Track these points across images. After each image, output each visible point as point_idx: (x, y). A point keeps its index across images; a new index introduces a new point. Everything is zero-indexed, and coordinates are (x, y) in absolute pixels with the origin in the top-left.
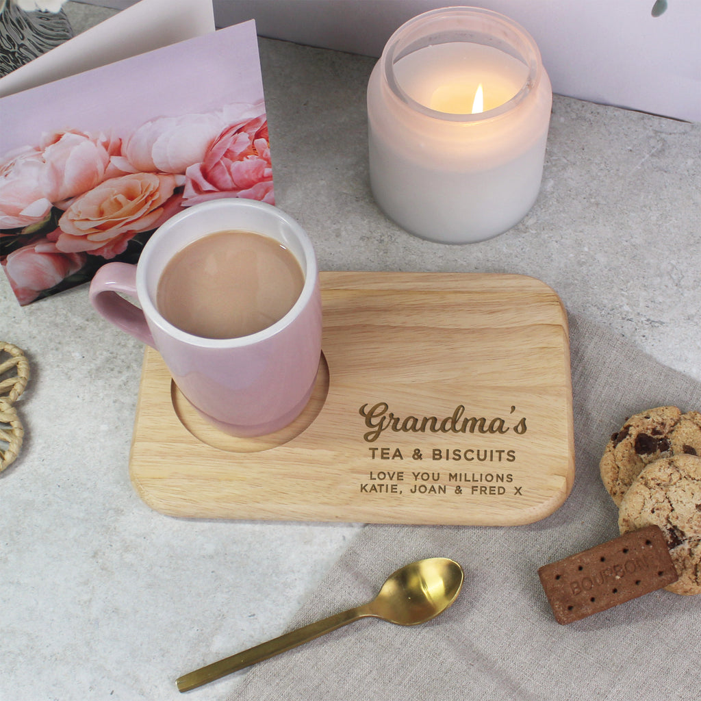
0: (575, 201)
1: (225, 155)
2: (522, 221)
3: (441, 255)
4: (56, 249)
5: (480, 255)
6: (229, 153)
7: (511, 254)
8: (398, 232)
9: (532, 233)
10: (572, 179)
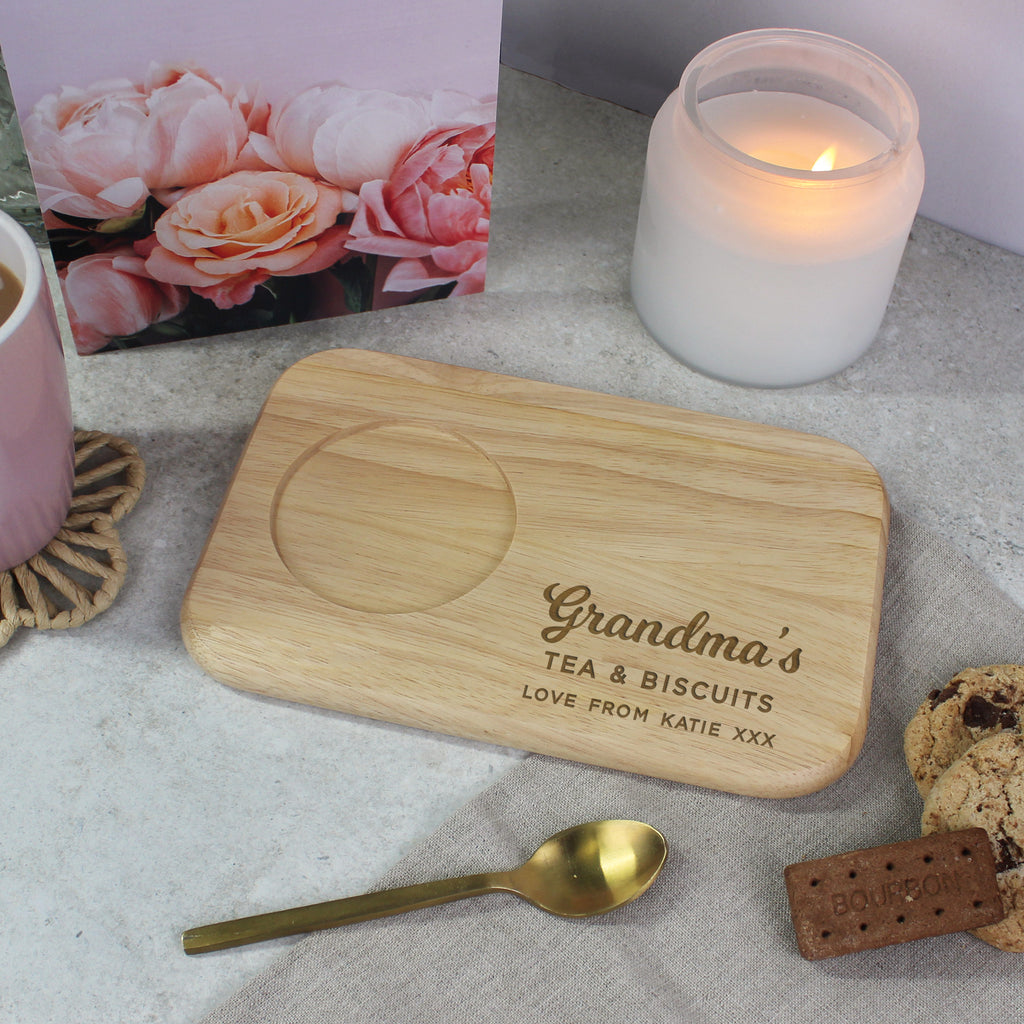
0: (925, 362)
1: (424, 178)
2: (842, 372)
3: (715, 396)
4: (145, 270)
5: (773, 407)
6: (429, 176)
7: (820, 414)
8: (658, 355)
9: (856, 393)
10: (926, 332)
